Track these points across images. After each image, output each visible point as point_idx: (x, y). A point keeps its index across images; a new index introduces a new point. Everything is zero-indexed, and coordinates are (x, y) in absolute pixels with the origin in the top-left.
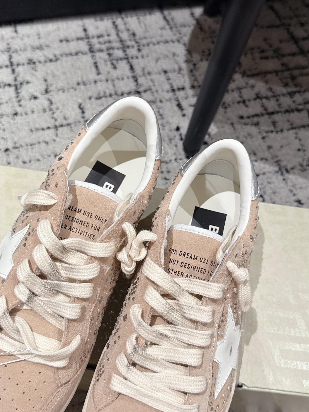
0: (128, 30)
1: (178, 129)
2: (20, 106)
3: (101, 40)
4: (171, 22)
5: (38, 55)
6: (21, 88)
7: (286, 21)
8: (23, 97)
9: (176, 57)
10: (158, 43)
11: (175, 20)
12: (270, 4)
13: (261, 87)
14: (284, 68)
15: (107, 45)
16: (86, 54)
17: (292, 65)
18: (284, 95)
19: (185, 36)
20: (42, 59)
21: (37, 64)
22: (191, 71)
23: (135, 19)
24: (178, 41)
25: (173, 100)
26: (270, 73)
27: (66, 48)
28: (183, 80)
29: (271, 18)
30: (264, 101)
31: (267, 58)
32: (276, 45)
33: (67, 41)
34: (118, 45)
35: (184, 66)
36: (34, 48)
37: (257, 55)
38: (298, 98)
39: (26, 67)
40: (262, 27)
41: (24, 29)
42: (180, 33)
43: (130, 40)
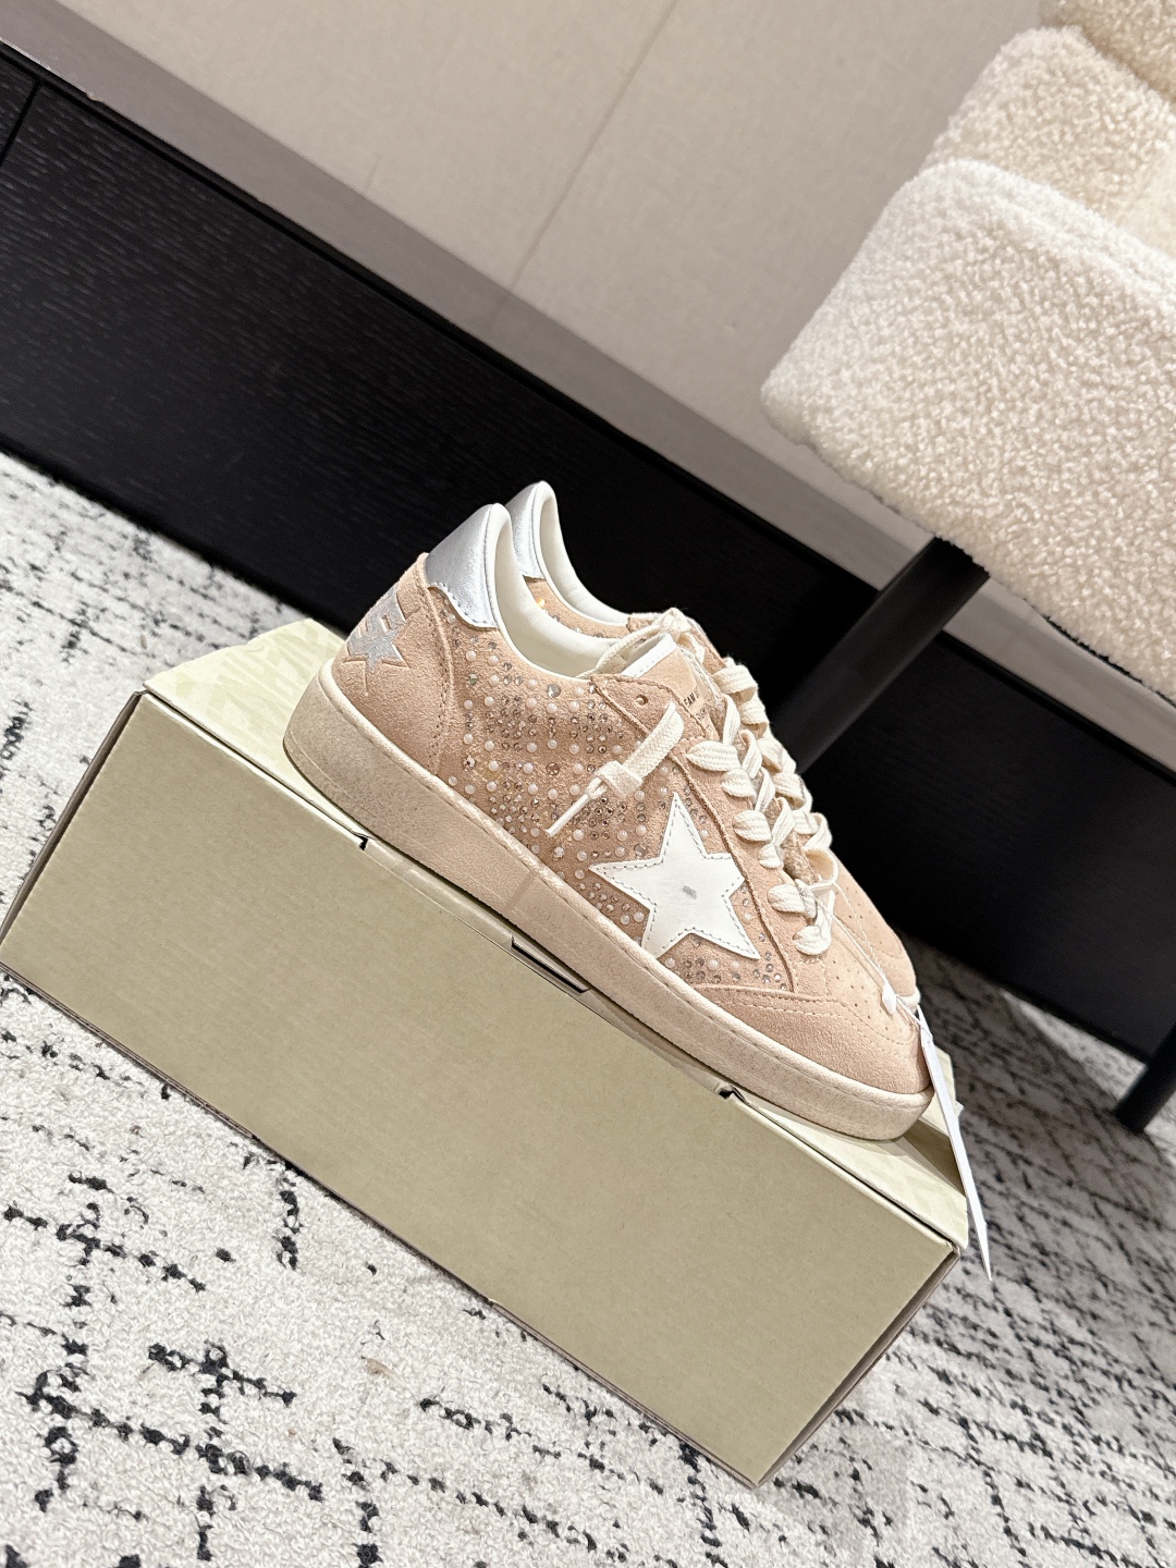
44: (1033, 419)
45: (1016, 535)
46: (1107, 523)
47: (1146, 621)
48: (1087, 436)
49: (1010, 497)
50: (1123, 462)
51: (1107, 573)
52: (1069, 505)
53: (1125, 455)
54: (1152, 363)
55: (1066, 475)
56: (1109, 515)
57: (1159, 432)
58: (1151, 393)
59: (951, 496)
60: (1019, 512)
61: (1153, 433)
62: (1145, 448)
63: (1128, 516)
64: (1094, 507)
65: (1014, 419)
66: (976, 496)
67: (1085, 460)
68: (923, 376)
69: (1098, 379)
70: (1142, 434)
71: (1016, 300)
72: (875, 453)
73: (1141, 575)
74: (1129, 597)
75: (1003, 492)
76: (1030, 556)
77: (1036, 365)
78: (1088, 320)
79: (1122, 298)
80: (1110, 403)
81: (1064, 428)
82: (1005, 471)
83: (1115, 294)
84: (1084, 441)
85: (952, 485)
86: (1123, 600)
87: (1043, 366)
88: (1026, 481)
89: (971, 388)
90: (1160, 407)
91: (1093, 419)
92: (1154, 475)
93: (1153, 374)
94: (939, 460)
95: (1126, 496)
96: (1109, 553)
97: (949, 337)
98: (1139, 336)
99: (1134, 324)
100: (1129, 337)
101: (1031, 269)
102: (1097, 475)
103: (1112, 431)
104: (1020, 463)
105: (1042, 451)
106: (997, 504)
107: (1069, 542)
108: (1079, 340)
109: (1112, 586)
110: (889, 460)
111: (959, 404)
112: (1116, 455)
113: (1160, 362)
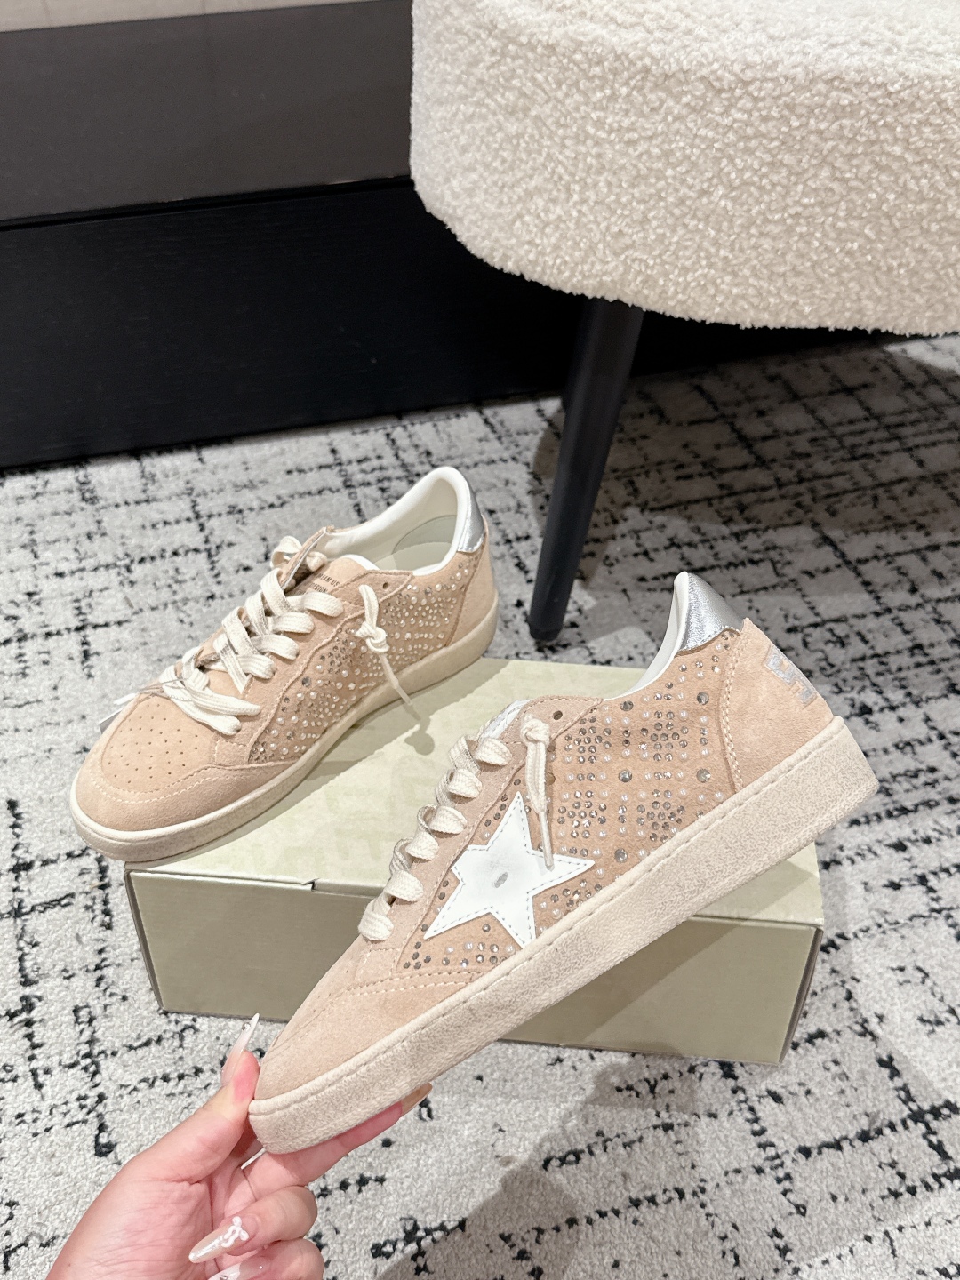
0: (416, 446)
1: (519, 604)
2: (219, 583)
3: (364, 466)
4: (498, 427)
5: (247, 499)
6: (217, 553)
7: (728, 411)
8: (223, 568)
9: (510, 486)
10: (476, 465)
11: (507, 424)
12: (696, 381)
13: (678, 526)
14: (725, 492)
15: (378, 474)
16: (338, 490)
17: (739, 486)
18: (724, 538)
19: (528, 449)
20: (255, 504)
21: (246, 513)
22: (542, 508)
23: (429, 425)
24: (514, 459)
25: (507, 558)
26: (697, 501)
27: (298, 484)
28: (525, 524)
29: (699, 406)
30: (685, 549)
31: (689, 477)
32: (708, 453)
33: (301, 471)
34: (400, 472)
35: (527, 500)
36: (238, 488)
37: (669, 473)
38: (753, 542)
39: (225, 518)
40: (679, 424)
41: (214, 456)
42: (517, 446)
43: (422, 463)
44: (605, 190)
45: (644, 282)
46: (706, 244)
47: (778, 295)
48: (654, 185)
49: (623, 257)
50: (692, 194)
51: (728, 279)
52: (670, 244)
53: (690, 187)
54: (670, 103)
55: (654, 223)
56: (704, 237)
57: (707, 156)
58: (683, 127)
59: (582, 273)
60: (636, 266)
61: (701, 161)
62: (702, 174)
63: (719, 231)
64: (688, 236)
65: (591, 195)
66: (598, 267)
67: (662, 204)
68: (508, 179)
69: (636, 136)
70: (694, 164)
71: (540, 91)
72: (510, 253)
73: (754, 267)
74: (755, 287)
75: (616, 254)
76: (664, 292)
77: (584, 142)
78: (602, 88)
79: (618, 58)
80: (656, 151)
81: (633, 186)
82: (608, 238)
83: (611, 57)
84: (652, 191)
85: (577, 264)
86: (751, 291)
87: (589, 142)
88: (627, 241)
89: (546, 180)
90: (696, 136)
91: (650, 169)
92: (721, 191)
93: (676, 111)
94: (556, 247)
95: (708, 217)
96: (720, 264)
97: (508, 138)
98: (649, 85)
99: (638, 77)
100: (640, 89)
101: (536, 60)
102: (677, 212)
103: (669, 172)
104: (615, 229)
105: (626, 213)
106: (617, 266)
107: (685, 270)
108: (604, 109)
109: (737, 285)
110: (521, 259)
111: (546, 196)
112: (684, 190)
113: (677, 98)
